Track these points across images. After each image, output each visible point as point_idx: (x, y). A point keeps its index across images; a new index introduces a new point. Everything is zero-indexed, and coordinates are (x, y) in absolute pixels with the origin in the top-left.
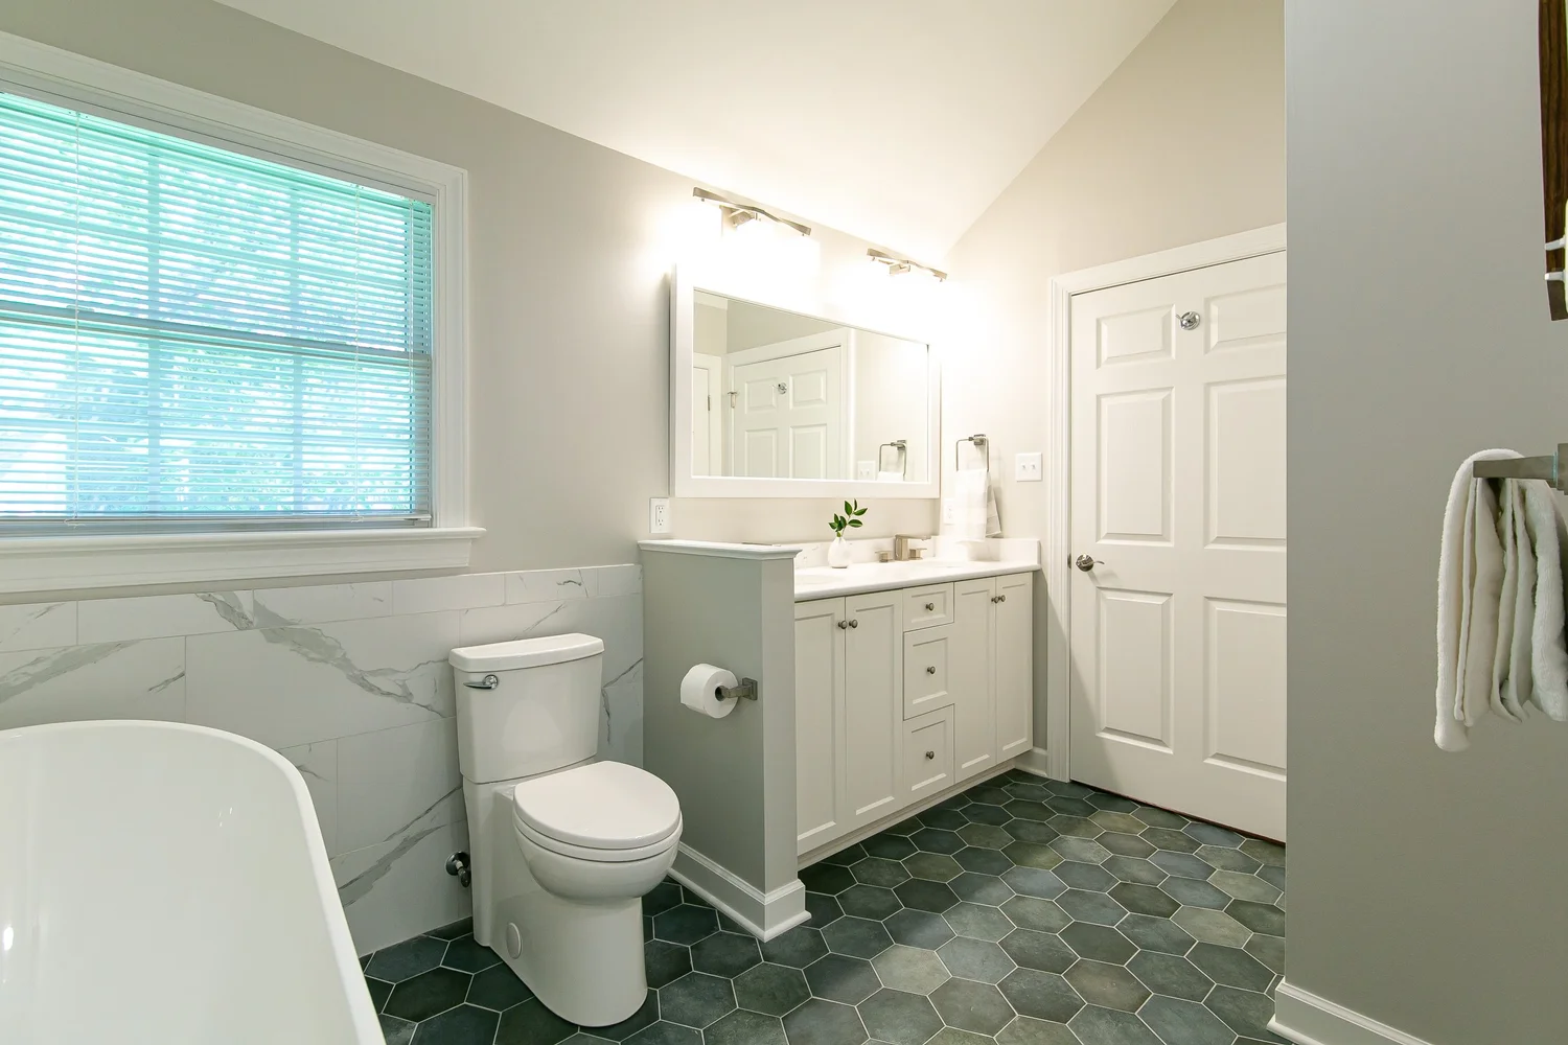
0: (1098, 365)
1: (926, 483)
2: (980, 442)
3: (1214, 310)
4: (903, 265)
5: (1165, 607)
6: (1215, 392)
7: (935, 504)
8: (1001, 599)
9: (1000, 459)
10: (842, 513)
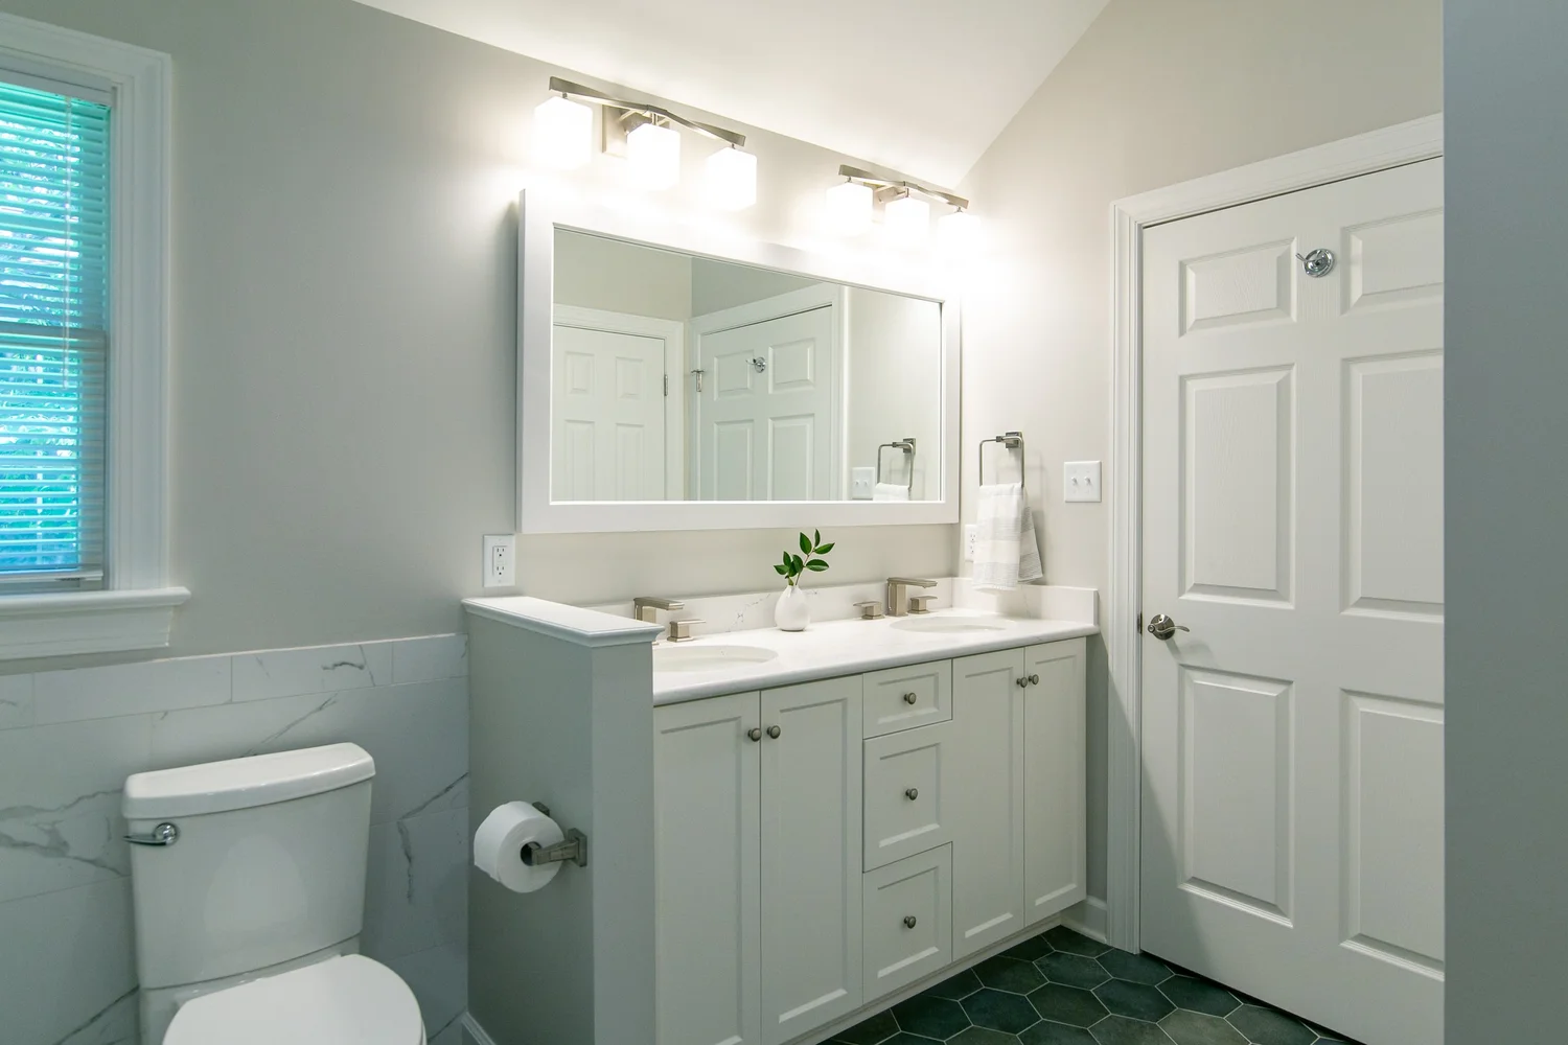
0: (1182, 332)
1: (939, 501)
2: (1014, 443)
3: (1357, 246)
4: (900, 187)
5: (1280, 703)
6: (1358, 373)
7: (953, 532)
8: (1033, 680)
9: (1042, 468)
10: (795, 550)
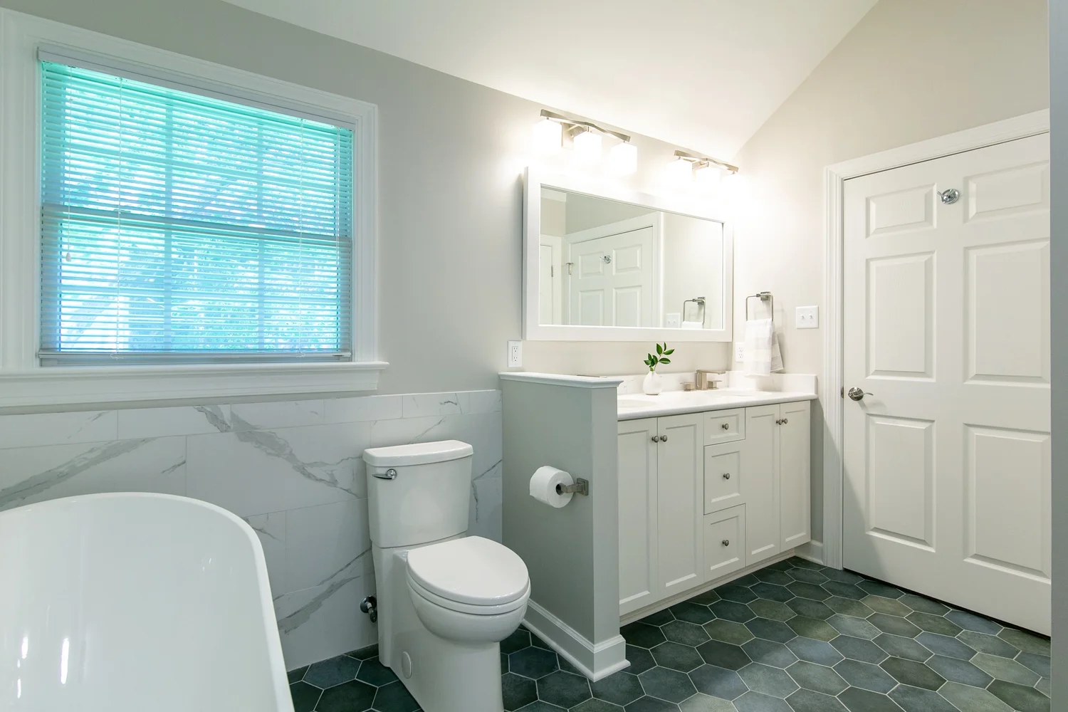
0: (868, 235)
1: (721, 330)
2: (766, 298)
3: (973, 187)
4: (705, 161)
5: (928, 432)
6: (973, 255)
7: (728, 347)
8: (785, 421)
9: (783, 310)
10: (654, 353)
